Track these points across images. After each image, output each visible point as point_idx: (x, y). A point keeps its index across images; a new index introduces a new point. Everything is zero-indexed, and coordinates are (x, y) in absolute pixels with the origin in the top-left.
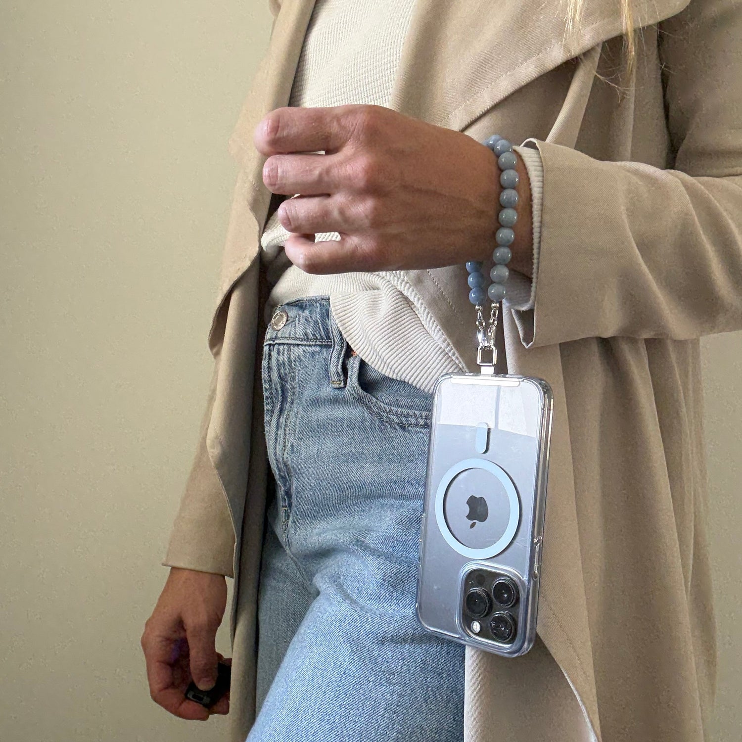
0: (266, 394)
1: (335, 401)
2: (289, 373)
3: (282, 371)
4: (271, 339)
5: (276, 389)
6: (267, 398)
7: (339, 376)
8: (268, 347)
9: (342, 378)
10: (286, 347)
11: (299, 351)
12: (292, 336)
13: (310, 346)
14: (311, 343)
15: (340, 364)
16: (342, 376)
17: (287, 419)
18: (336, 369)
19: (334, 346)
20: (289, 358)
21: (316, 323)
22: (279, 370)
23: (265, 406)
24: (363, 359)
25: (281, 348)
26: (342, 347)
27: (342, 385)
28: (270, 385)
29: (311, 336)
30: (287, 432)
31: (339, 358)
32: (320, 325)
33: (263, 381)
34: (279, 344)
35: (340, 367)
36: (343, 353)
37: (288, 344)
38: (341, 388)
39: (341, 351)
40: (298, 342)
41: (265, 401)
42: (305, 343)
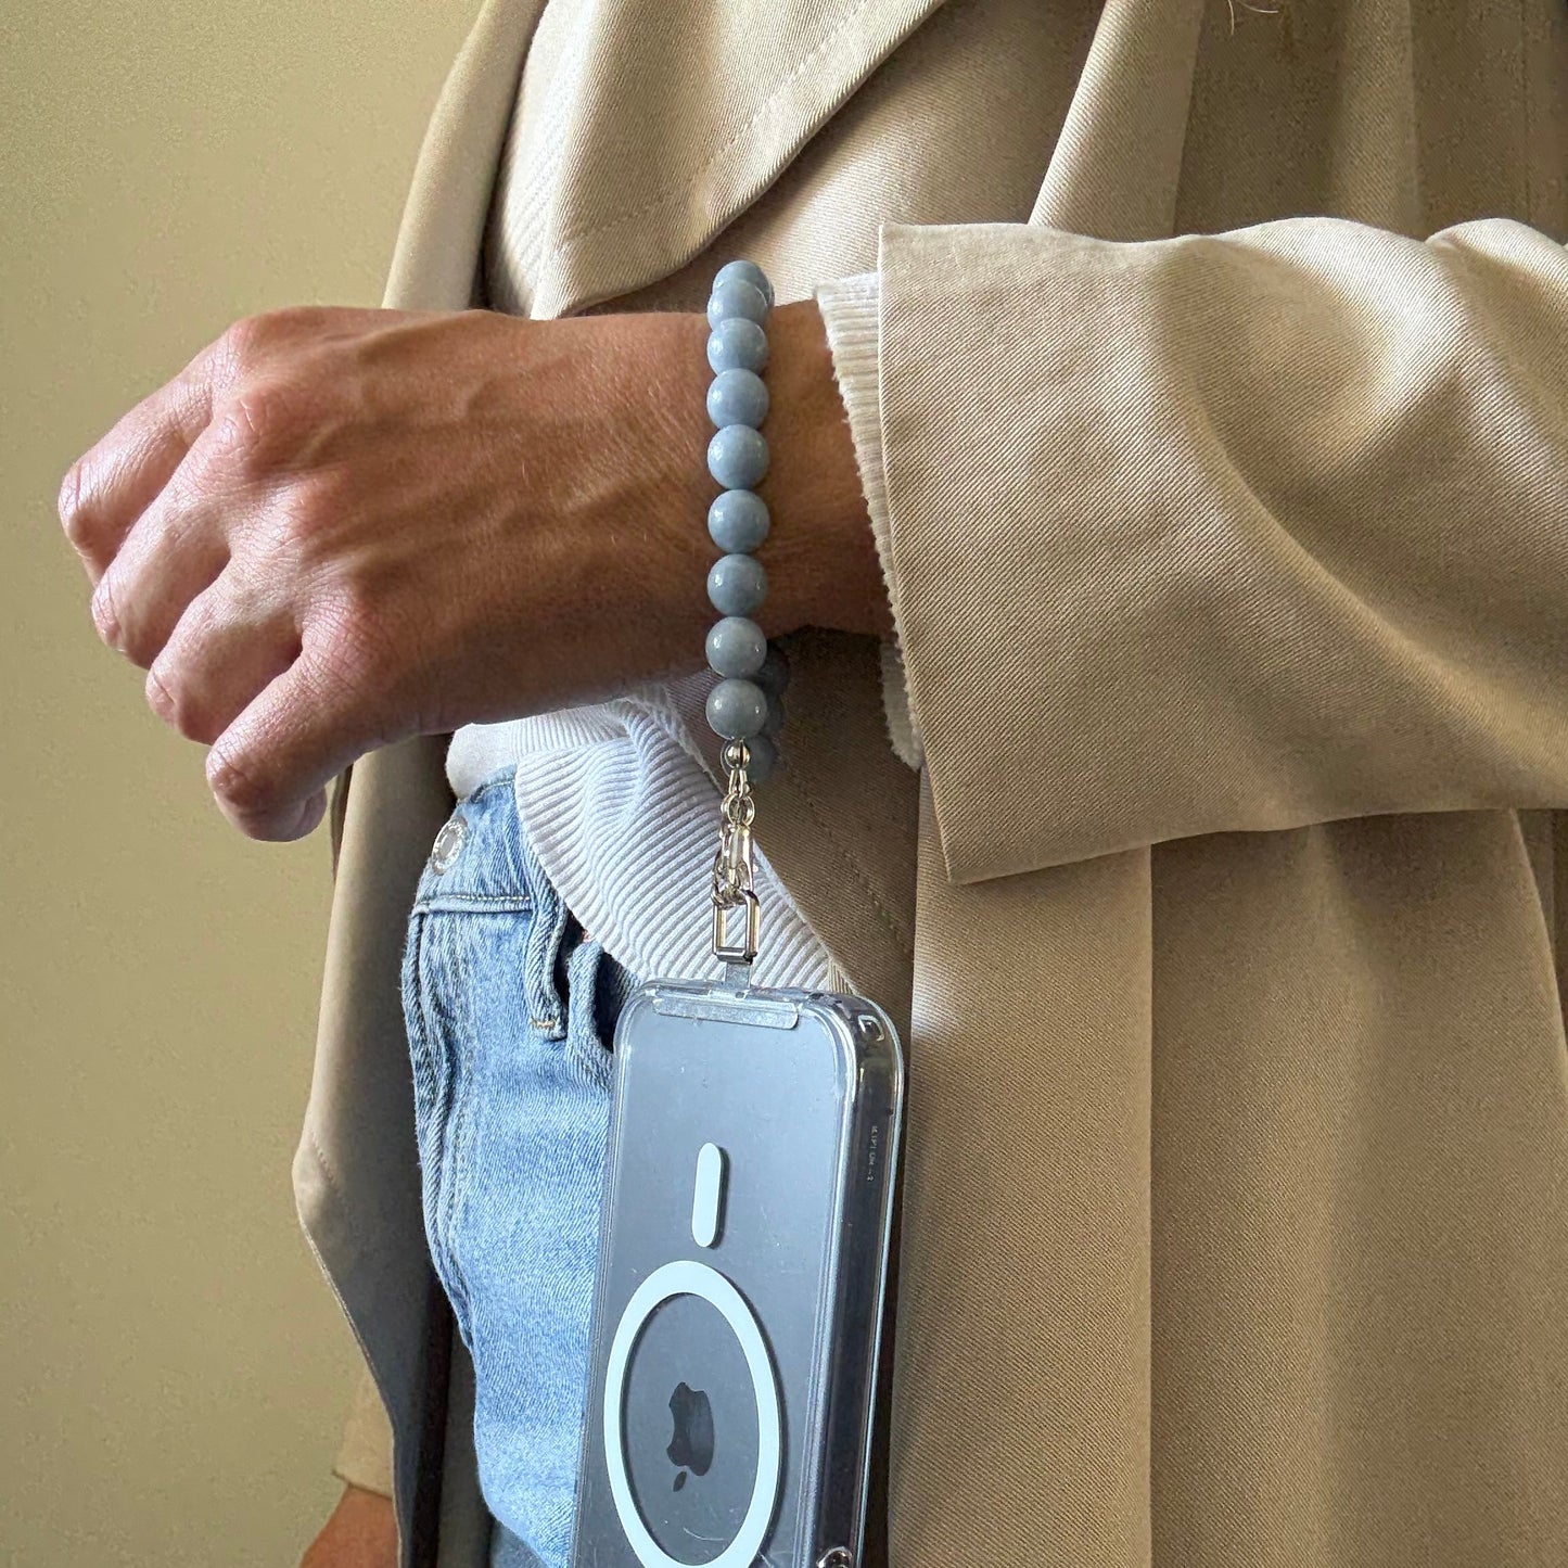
0: (415, 1056)
1: (549, 1078)
2: (457, 996)
3: (441, 990)
4: (427, 898)
5: (436, 1042)
6: (419, 1066)
7: (546, 1003)
8: (417, 921)
9: (555, 1009)
10: (445, 919)
11: (469, 931)
12: (457, 889)
13: (494, 914)
14: (494, 908)
15: (547, 969)
16: (556, 1004)
17: (459, 1127)
18: (537, 983)
19: (537, 914)
20: (452, 952)
21: (500, 843)
22: (434, 986)
23: (416, 1089)
24: (606, 950)
25: (438, 921)
26: (555, 915)
27: (557, 1032)
28: (423, 1030)
29: (491, 886)
30: (459, 1164)
31: (544, 949)
32: (508, 851)
33: (406, 1018)
34: (436, 913)
35: (546, 978)
36: (555, 934)
37: (449, 913)
38: (556, 1040)
39: (552, 926)
40: (467, 906)
41: (415, 1073)
42: (480, 907)
